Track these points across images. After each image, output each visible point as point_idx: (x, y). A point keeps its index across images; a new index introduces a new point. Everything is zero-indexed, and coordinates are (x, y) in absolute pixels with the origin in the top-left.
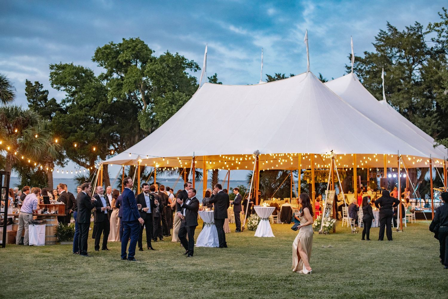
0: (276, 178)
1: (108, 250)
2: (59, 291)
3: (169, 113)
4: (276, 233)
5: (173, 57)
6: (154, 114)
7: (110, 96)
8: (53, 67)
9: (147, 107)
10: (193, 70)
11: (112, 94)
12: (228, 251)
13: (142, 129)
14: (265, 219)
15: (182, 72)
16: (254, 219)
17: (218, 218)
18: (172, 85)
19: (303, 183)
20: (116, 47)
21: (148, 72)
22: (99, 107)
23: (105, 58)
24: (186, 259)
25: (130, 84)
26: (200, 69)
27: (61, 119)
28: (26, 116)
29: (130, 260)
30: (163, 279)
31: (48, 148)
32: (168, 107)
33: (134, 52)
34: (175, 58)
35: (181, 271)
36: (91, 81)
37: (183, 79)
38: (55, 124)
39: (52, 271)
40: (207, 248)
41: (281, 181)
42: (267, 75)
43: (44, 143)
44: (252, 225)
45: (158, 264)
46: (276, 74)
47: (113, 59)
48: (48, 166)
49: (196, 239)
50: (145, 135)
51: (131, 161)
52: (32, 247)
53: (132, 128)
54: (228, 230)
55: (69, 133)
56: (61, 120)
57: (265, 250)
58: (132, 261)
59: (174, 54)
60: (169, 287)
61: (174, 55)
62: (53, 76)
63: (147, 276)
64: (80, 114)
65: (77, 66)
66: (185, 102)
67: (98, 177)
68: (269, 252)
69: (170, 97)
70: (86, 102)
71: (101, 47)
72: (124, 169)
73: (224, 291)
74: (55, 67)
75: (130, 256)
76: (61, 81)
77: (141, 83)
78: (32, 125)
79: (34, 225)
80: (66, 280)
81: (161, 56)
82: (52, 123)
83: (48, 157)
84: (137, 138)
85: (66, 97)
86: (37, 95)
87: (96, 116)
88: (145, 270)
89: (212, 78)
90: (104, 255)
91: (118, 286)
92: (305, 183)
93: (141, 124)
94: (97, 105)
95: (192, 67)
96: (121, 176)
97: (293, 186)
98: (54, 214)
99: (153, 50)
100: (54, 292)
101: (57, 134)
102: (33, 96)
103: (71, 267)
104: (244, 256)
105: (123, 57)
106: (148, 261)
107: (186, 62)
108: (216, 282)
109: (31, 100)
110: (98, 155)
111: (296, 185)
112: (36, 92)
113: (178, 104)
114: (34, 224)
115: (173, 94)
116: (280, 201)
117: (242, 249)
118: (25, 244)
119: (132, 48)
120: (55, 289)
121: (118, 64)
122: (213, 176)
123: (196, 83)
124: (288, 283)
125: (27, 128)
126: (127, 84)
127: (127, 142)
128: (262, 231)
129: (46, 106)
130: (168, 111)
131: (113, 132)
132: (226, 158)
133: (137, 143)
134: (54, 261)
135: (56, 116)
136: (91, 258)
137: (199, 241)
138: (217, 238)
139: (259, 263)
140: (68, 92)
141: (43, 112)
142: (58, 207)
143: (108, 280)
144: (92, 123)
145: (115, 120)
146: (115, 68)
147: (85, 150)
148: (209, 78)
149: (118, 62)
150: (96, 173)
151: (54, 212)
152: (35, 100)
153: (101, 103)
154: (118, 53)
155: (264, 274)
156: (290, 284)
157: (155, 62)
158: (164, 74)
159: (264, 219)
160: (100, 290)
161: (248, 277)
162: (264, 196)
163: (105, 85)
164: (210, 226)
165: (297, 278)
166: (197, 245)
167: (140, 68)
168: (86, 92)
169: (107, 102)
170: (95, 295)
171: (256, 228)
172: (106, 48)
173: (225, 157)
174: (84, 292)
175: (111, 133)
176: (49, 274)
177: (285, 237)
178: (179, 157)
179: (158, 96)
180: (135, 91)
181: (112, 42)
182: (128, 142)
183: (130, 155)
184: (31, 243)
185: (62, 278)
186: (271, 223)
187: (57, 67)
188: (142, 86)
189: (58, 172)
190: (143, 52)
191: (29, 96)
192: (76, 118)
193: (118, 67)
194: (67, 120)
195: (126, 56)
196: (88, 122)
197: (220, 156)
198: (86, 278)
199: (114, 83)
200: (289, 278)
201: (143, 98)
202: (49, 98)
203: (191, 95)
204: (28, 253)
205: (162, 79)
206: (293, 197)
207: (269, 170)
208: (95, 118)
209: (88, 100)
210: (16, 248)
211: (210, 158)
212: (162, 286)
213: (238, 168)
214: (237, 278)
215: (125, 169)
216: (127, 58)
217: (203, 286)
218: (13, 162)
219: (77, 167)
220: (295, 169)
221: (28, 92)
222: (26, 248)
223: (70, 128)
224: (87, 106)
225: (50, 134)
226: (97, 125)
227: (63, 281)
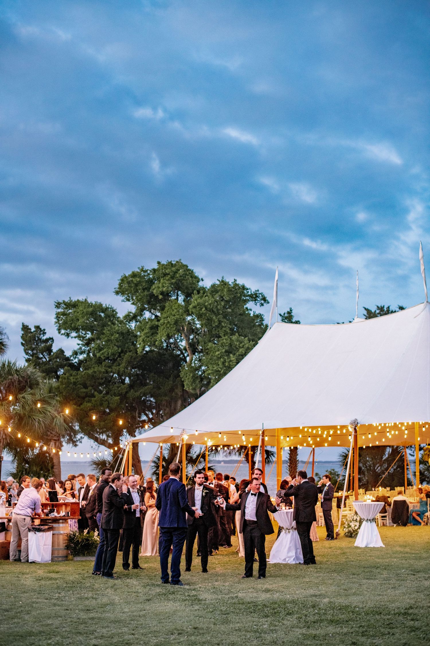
0: (382, 458)
1: (141, 568)
2: (74, 631)
3: (225, 367)
4: (385, 540)
5: (230, 285)
6: (203, 368)
7: (140, 344)
8: (60, 305)
9: (194, 359)
10: (258, 304)
11: (143, 341)
12: (316, 569)
13: (186, 391)
14: (370, 520)
15: (243, 307)
16: (353, 520)
17: (301, 520)
18: (229, 326)
19: (422, 464)
20: (149, 274)
21: (195, 307)
22: (125, 360)
23: (132, 289)
24: (256, 582)
25: (168, 326)
26: (268, 303)
27: (71, 378)
28: (23, 375)
29: (175, 584)
30: (224, 613)
31: (53, 419)
32: (224, 358)
33: (173, 281)
34: (233, 288)
35: (248, 600)
36: (114, 324)
37: (243, 317)
38: (64, 386)
39: (62, 600)
40: (286, 565)
41: (389, 461)
42: (365, 309)
43: (48, 413)
44: (350, 529)
45: (216, 591)
46: (378, 307)
47: (144, 291)
48: (53, 446)
49: (270, 551)
50: (192, 399)
51: (172, 437)
52: (33, 564)
53: (172, 390)
54: (315, 538)
55: (84, 398)
56: (72, 380)
57: (371, 567)
58: (177, 586)
59: (230, 280)
60: (234, 626)
61: (230, 283)
62: (59, 318)
63: (201, 609)
64: (98, 371)
65: (94, 303)
66: (248, 350)
67: (126, 461)
68: (377, 571)
69: (227, 343)
70: (106, 353)
71: (127, 275)
72: (161, 448)
73: (314, 632)
74: (63, 305)
75: (174, 579)
76: (71, 324)
77: (183, 324)
78: (31, 388)
79: (35, 533)
80: (83, 616)
81: (213, 286)
82: (59, 384)
83: (53, 433)
84: (179, 403)
85: (78, 347)
86: (37, 344)
87: (121, 372)
88: (196, 600)
89: (286, 315)
90: (137, 576)
91: (159, 624)
92: (426, 465)
93: (185, 383)
94: (123, 357)
95: (257, 300)
96: (158, 459)
97: (407, 469)
98: (64, 516)
99: (200, 277)
100: (67, 633)
101: (66, 401)
102: (31, 346)
103: (90, 595)
104: (340, 576)
105: (159, 287)
106: (200, 585)
107: (248, 292)
108: (301, 618)
109: (30, 352)
110: (125, 429)
111: (411, 467)
112: (37, 341)
113: (238, 354)
114: (35, 531)
115: (231, 339)
116: (389, 492)
117: (337, 567)
118: (23, 561)
119: (171, 274)
120: (68, 629)
121: (151, 298)
122: (290, 457)
123: (263, 322)
124: (409, 618)
125: (25, 392)
126: (164, 326)
127: (165, 410)
128: (365, 537)
129: (50, 360)
130: (223, 363)
131: (145, 395)
132: (310, 430)
133: (180, 411)
134: (65, 585)
135: (65, 374)
136: (118, 582)
137: (274, 555)
138: (300, 551)
139: (364, 587)
140: (80, 340)
141: (46, 369)
142: (69, 507)
143: (144, 616)
144: (115, 384)
145: (148, 377)
146: (148, 305)
147: (106, 422)
148: (280, 315)
149: (152, 295)
150: (123, 455)
151: (64, 514)
152: (35, 352)
153: (127, 354)
154: (151, 282)
155: (373, 604)
156: (412, 620)
157: (204, 293)
158: (218, 310)
159: (367, 520)
160: (133, 630)
161: (349, 610)
162: (365, 484)
163: (133, 328)
164: (289, 532)
165: (422, 611)
166: (271, 560)
167: (183, 303)
168: (106, 339)
169: (136, 353)
170: (126, 637)
171: (357, 534)
172: (134, 275)
173: (308, 430)
174: (110, 633)
175: (142, 397)
176: (59, 606)
177: (400, 546)
178: (242, 431)
179: (210, 341)
180: (176, 336)
181: (143, 267)
182: (167, 409)
183: (172, 430)
184: (31, 558)
185: (77, 611)
186: (378, 525)
187: (65, 305)
188: (186, 329)
189: (69, 455)
190: (187, 280)
191: (27, 346)
192: (93, 376)
193: (151, 303)
194: (80, 379)
195: (163, 287)
196: (110, 381)
197: (301, 428)
198: (112, 612)
199: (147, 325)
200: (411, 611)
201: (187, 346)
202: (55, 349)
203: (256, 339)
204: (28, 574)
205: (214, 318)
206: (408, 485)
207: (372, 447)
208: (120, 376)
209: (110, 350)
210: (10, 566)
211: (286, 431)
212: (223, 624)
213: (326, 445)
214: (332, 611)
215: (163, 448)
216: (164, 289)
217: (284, 624)
218: (5, 440)
219: (94, 446)
220: (410, 444)
221: (25, 341)
222: (25, 566)
223: (84, 390)
224: (108, 358)
225: (57, 400)
226: (123, 386)
227: (79, 616)
